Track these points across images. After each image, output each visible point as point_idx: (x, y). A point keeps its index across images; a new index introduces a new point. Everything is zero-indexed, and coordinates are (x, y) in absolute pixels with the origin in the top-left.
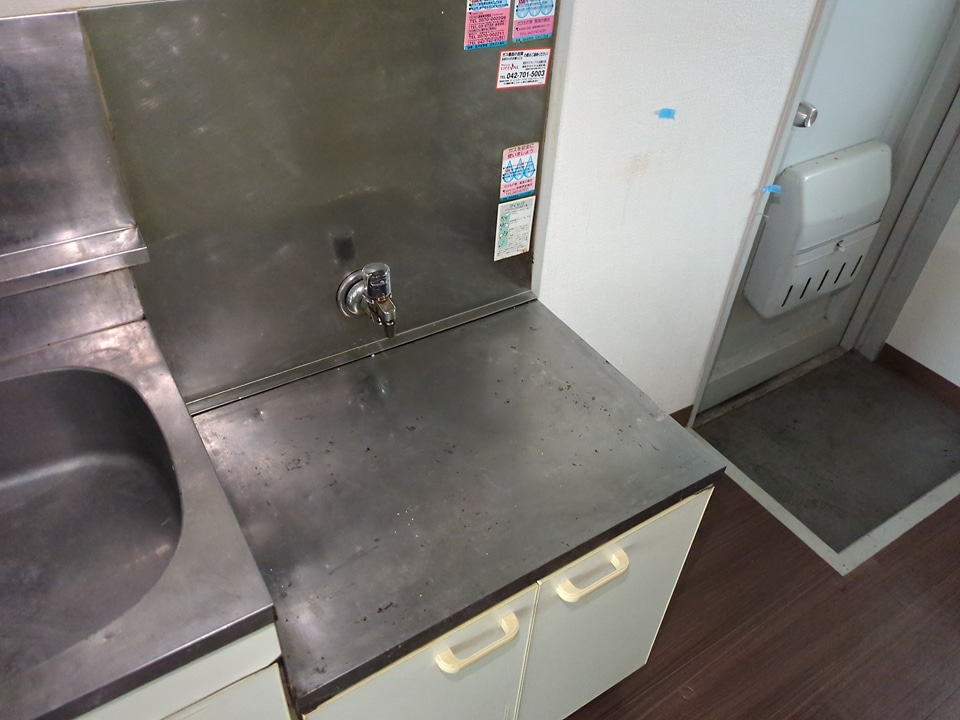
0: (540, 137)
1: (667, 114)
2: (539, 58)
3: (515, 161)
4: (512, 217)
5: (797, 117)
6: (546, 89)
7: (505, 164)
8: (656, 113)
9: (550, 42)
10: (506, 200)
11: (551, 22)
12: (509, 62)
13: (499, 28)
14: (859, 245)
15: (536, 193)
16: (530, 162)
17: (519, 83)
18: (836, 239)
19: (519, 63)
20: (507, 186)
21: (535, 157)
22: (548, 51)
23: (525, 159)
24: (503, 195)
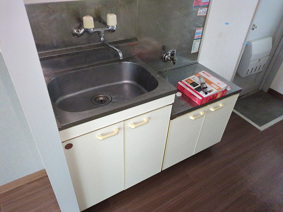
0: (203, 26)
1: (227, 24)
2: (205, 10)
3: (198, 31)
4: (196, 44)
5: (252, 27)
6: (206, 16)
7: (196, 32)
8: (225, 23)
9: (208, 7)
10: (195, 40)
11: (208, 3)
12: (200, 10)
13: (199, 3)
14: (264, 61)
15: (201, 38)
16: (201, 32)
17: (201, 14)
18: (259, 59)
19: (202, 10)
20: (196, 36)
21: (202, 30)
22: (207, 8)
23: (200, 31)
24: (195, 38)
